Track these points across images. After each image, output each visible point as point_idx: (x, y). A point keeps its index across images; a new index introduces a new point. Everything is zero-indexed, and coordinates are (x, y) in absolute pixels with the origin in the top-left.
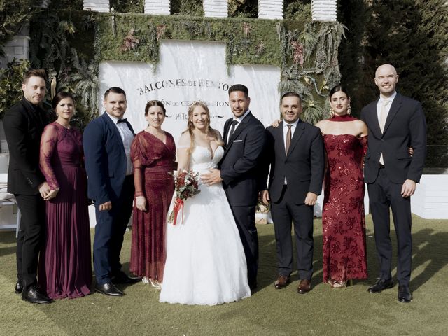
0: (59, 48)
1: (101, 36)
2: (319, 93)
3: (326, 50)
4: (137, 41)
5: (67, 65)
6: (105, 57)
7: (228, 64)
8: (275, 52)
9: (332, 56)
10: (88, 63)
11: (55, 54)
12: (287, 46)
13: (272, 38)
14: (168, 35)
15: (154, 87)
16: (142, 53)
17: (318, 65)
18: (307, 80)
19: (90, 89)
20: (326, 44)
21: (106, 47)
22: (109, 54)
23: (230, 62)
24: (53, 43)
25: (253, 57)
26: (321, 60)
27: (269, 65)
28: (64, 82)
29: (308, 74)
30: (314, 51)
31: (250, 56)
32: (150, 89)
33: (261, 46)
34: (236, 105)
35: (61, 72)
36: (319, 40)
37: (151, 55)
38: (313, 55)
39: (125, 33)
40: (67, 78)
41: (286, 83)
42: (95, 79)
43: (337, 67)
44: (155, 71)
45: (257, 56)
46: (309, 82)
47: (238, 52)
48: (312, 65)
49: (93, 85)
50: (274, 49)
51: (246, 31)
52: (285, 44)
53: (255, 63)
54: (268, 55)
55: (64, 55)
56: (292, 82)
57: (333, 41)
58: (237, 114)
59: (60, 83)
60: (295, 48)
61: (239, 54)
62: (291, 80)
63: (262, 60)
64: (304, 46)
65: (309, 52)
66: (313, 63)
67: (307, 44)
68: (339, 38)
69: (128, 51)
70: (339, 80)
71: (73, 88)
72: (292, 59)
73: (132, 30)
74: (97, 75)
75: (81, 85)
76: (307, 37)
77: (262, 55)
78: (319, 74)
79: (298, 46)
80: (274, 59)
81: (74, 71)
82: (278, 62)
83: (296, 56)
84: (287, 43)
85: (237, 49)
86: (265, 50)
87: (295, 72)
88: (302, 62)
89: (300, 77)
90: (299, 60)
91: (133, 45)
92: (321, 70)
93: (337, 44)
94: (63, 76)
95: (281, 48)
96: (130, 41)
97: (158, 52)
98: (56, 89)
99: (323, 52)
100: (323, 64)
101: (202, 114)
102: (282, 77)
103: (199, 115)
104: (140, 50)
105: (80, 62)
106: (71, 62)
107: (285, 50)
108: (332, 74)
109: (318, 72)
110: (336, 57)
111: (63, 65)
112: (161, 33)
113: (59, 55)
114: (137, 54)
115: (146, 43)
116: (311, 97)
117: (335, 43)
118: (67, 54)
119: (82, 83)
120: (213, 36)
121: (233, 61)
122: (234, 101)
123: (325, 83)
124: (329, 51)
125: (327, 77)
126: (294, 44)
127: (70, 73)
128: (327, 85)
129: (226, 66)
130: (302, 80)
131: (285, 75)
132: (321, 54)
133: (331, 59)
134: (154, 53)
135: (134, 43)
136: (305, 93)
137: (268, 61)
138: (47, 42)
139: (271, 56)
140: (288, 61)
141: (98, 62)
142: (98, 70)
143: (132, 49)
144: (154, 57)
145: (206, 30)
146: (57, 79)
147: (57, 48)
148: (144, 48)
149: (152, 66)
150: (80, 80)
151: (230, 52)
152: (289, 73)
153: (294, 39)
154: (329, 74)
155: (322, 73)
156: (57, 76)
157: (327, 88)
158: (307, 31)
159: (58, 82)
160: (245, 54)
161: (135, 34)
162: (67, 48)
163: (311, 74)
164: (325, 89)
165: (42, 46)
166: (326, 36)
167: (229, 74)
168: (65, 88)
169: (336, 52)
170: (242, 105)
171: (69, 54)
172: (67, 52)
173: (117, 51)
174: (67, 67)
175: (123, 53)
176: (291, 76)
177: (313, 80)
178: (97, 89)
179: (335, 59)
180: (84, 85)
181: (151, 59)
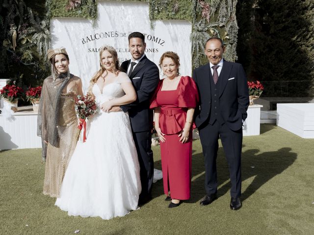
0: (18, 8)
3: (227, 8)
4: (80, 2)
5: (25, 21)
6: (54, 14)
7: (151, 20)
8: (187, 10)
9: (231, 13)
10: (42, 19)
11: (15, 12)
12: (196, 5)
15: (93, 38)
16: (83, 11)
17: (220, 20)
18: (212, 32)
19: (43, 40)
20: (226, 4)
21: (55, 6)
22: (57, 12)
23: (153, 18)
24: (13, 3)
25: (170, 14)
26: (223, 16)
27: (183, 20)
28: (22, 34)
29: (213, 27)
30: (218, 9)
31: (168, 13)
32: (91, 39)
33: (177, 5)
34: (135, 49)
35: (20, 26)
37: (90, 13)
38: (216, 12)
40: (25, 31)
41: (195, 34)
42: (47, 31)
43: (236, 22)
45: (173, 13)
46: (214, 33)
47: (158, 10)
48: (216, 20)
49: (45, 36)
50: (186, 7)
52: (195, 3)
53: (172, 19)
54: (181, 12)
55: (23, 13)
56: (200, 33)
57: (232, 1)
58: (136, 57)
59: (20, 35)
60: (203, 6)
61: (159, 12)
62: (200, 31)
63: (177, 16)
64: (210, 5)
65: (214, 10)
66: (217, 18)
67: (212, 3)
69: (72, 9)
70: (236, 31)
71: (30, 39)
72: (201, 15)
74: (49, 29)
75: (36, 36)
77: (177, 12)
78: (221, 27)
79: (204, 5)
80: (187, 15)
81: (30, 25)
82: (189, 17)
83: (203, 13)
84: (196, 3)
85: (158, 7)
86: (179, 8)
87: (203, 26)
88: (208, 18)
89: (206, 29)
90: (206, 16)
91: (76, 5)
92: (223, 24)
94: (21, 30)
95: (192, 7)
96: (74, 2)
97: (96, 10)
98: (17, 39)
99: (225, 9)
100: (224, 19)
101: (108, 57)
102: (193, 29)
103: (106, 58)
104: (82, 9)
105: (35, 19)
106: (28, 19)
107: (195, 8)
108: (231, 27)
109: (221, 25)
110: (235, 13)
111: (21, 21)
113: (18, 13)
114: (80, 12)
115: (86, 3)
117: (234, 2)
118: (24, 12)
121: (155, 17)
122: (133, 46)
123: (226, 33)
124: (229, 9)
125: (227, 29)
126: (202, 3)
127: (27, 27)
128: (227, 35)
129: (150, 21)
130: (208, 31)
131: (195, 27)
132: (222, 11)
133: (231, 15)
134: (93, 11)
135: (77, 3)
137: (182, 17)
138: (8, 3)
139: (184, 13)
140: (197, 17)
141: (50, 18)
142: (49, 25)
143: (75, 8)
144: (93, 14)
146: (17, 32)
147: (16, 7)
148: (85, 8)
149: (91, 21)
150: (35, 32)
151: (152, 10)
152: (198, 26)
154: (229, 26)
155: (223, 26)
156: (17, 30)
157: (228, 37)
159: (18, 34)
160: (164, 11)
162: (24, 7)
163: (215, 27)
164: (226, 39)
165: (4, 6)
167: (152, 27)
168: (23, 39)
169: (235, 10)
170: (140, 49)
171: (26, 12)
172: (24, 10)
173: (64, 10)
174: (25, 23)
175: (69, 11)
176: (200, 29)
177: (217, 31)
178: (49, 40)
179: (234, 15)
180: (38, 36)
181: (90, 16)
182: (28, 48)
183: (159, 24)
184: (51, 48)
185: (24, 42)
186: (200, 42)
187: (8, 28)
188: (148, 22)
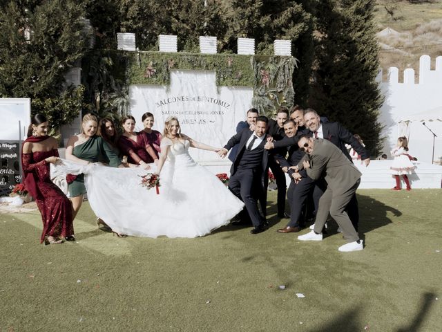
0: (102, 76)
1: (130, 67)
2: (280, 105)
3: (284, 76)
4: (155, 71)
6: (133, 82)
7: (217, 86)
8: (249, 77)
9: (288, 80)
10: (122, 85)
11: (99, 80)
12: (257, 73)
13: (247, 67)
14: (176, 66)
15: (167, 102)
16: (158, 78)
17: (279, 86)
18: (271, 96)
19: (123, 104)
20: (284, 72)
21: (133, 74)
22: (136, 79)
23: (219, 84)
24: (97, 72)
25: (234, 81)
26: (281, 83)
27: (245, 86)
28: (105, 99)
29: (272, 92)
30: (276, 76)
31: (232, 80)
32: (164, 103)
33: (240, 73)
35: (103, 92)
36: (279, 69)
37: (164, 80)
38: (275, 79)
39: (146, 65)
40: (107, 96)
41: (257, 98)
42: (127, 96)
43: (292, 88)
44: (168, 91)
45: (237, 80)
46: (273, 97)
47: (224, 77)
48: (275, 86)
49: (125, 101)
50: (249, 75)
51: (229, 62)
53: (236, 85)
54: (244, 79)
55: (105, 80)
56: (261, 98)
57: (289, 70)
59: (103, 100)
60: (263, 74)
61: (224, 79)
62: (261, 96)
63: (240, 83)
64: (269, 73)
65: (273, 77)
66: (275, 84)
67: (271, 72)
68: (293, 67)
69: (148, 77)
70: (293, 96)
71: (112, 103)
72: (261, 82)
73: (151, 63)
74: (128, 94)
75: (117, 101)
76: (271, 67)
77: (240, 79)
79: (265, 73)
80: (249, 82)
81: (112, 91)
82: (251, 84)
83: (264, 80)
84: (257, 71)
85: (223, 75)
86: (242, 75)
87: (263, 91)
88: (268, 84)
89: (266, 94)
90: (266, 82)
91: (152, 73)
92: (281, 89)
93: (292, 71)
94: (104, 95)
95: (254, 75)
96: (150, 70)
97: (169, 78)
98: (100, 103)
99: (282, 77)
100: (282, 85)
102: (254, 94)
104: (157, 76)
105: (116, 85)
106: (110, 85)
107: (256, 76)
108: (288, 92)
109: (279, 91)
110: (291, 80)
111: (104, 87)
112: (171, 65)
113: (101, 81)
114: (155, 79)
115: (161, 71)
116: (275, 108)
119: (118, 99)
120: (207, 66)
121: (221, 83)
123: (284, 98)
124: (286, 76)
125: (285, 94)
126: (262, 71)
127: (109, 92)
130: (268, 96)
131: (256, 92)
132: (281, 78)
133: (288, 82)
134: (167, 78)
135: (153, 71)
136: (271, 105)
137: (245, 83)
138: (94, 72)
139: (247, 80)
140: (258, 83)
141: (128, 85)
142: (128, 90)
143: (151, 76)
144: (167, 81)
145: (202, 63)
146: (100, 97)
147: (100, 75)
148: (159, 75)
149: (165, 87)
150: (116, 97)
151: (219, 78)
152: (259, 91)
153: (262, 68)
155: (281, 92)
156: (100, 95)
157: (285, 101)
158: (271, 63)
159: (101, 99)
160: (229, 78)
161: (153, 66)
162: (107, 75)
163: (274, 92)
164: (284, 103)
165: (90, 74)
166: (284, 66)
167: (219, 92)
168: (106, 103)
169: (291, 77)
171: (108, 79)
173: (142, 77)
174: (107, 88)
175: (146, 78)
176: (261, 94)
177: (276, 96)
178: (128, 104)
179: (291, 82)
180: (119, 100)
181: (164, 82)
182: (110, 111)
183: (224, 89)
184: (130, 111)
185: (106, 106)
186: (261, 106)
187: (93, 93)
188: (214, 87)
